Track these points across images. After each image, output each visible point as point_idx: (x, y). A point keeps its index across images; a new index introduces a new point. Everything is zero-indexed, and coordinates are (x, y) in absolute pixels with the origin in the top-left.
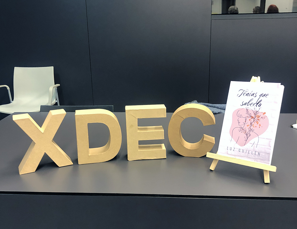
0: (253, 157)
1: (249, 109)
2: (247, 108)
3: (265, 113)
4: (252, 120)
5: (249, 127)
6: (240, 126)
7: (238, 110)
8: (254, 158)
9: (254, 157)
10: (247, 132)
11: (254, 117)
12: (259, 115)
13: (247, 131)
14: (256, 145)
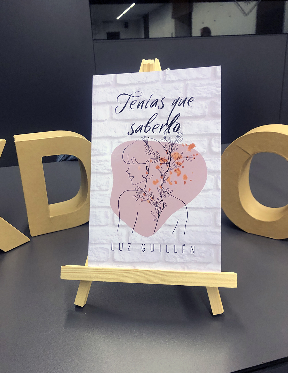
0: (179, 260)
1: (151, 140)
2: (147, 139)
3: (193, 146)
4: (164, 167)
5: (159, 184)
6: (136, 187)
7: (125, 147)
8: (182, 261)
9: (182, 258)
10: (155, 199)
11: (166, 158)
12: (178, 151)
13: (156, 195)
14: (183, 229)
